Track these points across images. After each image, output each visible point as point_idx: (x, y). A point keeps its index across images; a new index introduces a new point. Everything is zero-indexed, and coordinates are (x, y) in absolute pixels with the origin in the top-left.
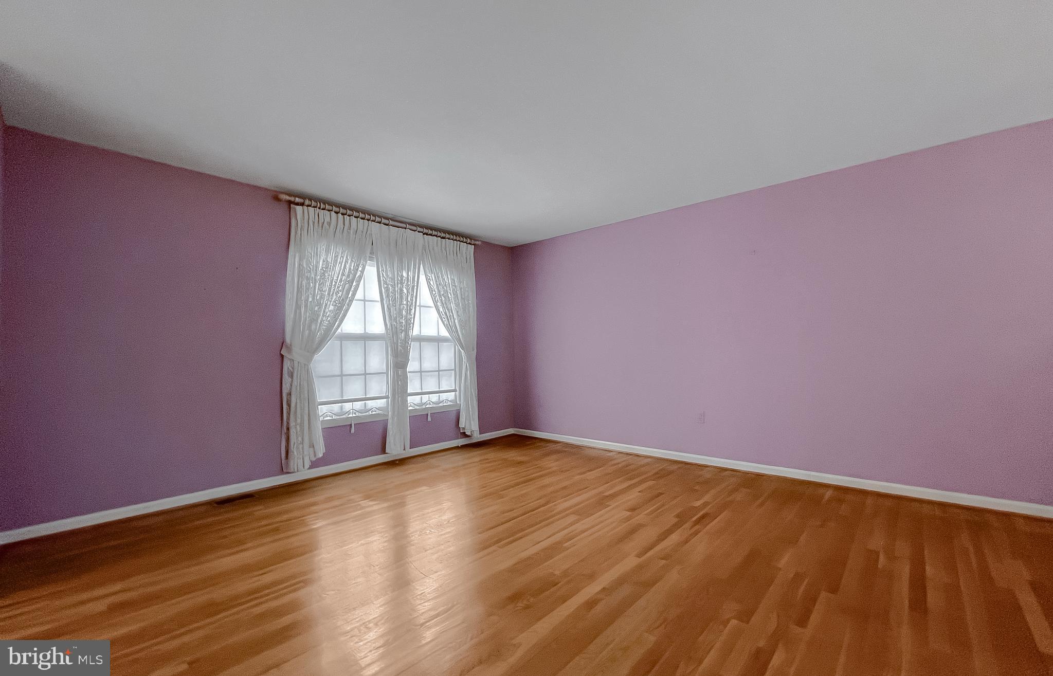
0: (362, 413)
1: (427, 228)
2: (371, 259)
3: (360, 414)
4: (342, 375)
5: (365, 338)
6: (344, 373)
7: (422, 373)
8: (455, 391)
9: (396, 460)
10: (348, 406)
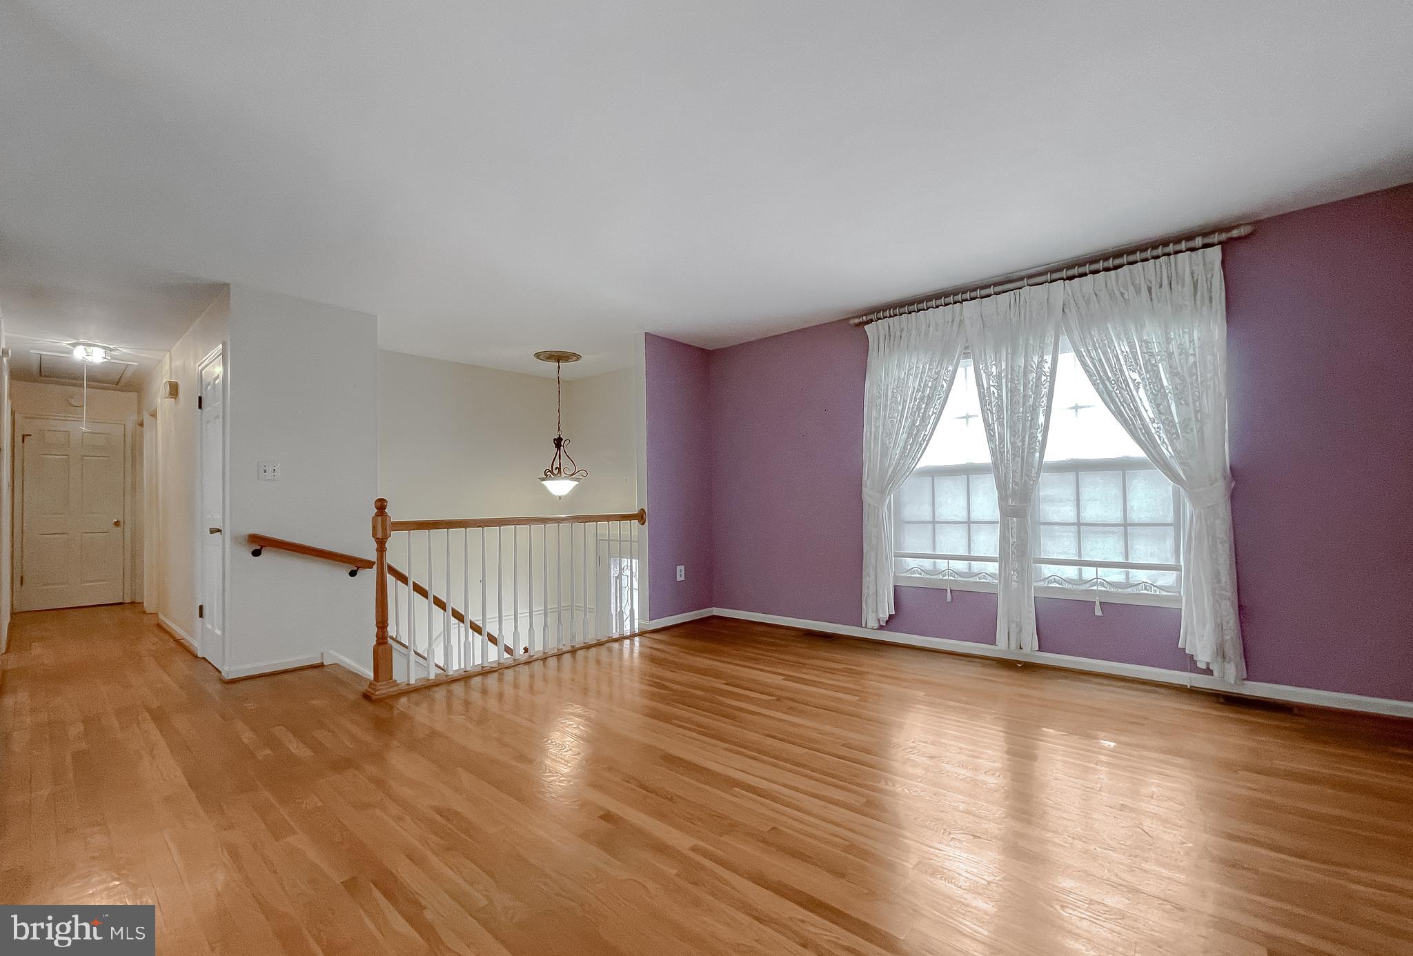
0: (963, 577)
1: (1070, 266)
2: (966, 356)
3: (960, 579)
4: (934, 522)
5: (968, 472)
6: (937, 519)
7: (1082, 528)
8: (1176, 568)
9: (1020, 662)
10: (942, 564)
